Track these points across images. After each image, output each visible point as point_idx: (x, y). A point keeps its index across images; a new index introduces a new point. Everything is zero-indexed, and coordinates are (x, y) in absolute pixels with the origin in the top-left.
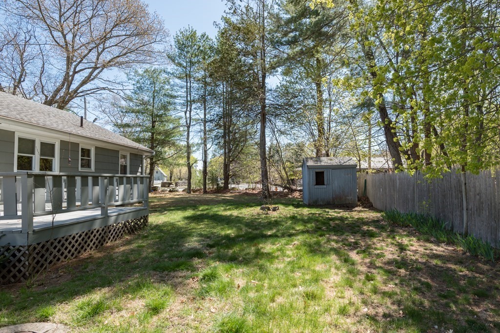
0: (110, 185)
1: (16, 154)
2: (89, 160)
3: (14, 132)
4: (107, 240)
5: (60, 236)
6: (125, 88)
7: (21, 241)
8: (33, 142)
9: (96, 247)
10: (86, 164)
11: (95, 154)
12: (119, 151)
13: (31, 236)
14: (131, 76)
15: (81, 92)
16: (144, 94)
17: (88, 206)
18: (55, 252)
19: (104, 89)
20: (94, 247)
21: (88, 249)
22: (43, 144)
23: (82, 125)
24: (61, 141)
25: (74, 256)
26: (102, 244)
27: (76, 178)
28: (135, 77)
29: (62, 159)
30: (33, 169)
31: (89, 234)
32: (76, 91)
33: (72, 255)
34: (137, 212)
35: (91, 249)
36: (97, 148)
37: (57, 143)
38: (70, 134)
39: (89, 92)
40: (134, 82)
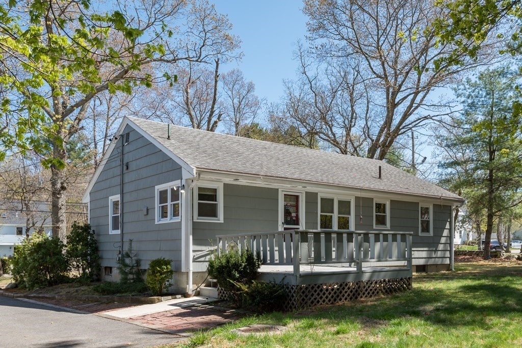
0: (364, 242)
1: (319, 213)
2: (384, 216)
3: (317, 193)
4: (361, 294)
5: (319, 282)
6: (453, 110)
7: (293, 282)
8: (332, 200)
9: (351, 298)
10: (381, 221)
11: (391, 209)
12: (418, 203)
13: (298, 278)
14: (460, 91)
15: (403, 128)
16: (478, 112)
17: (343, 260)
18: (315, 294)
19: (426, 118)
20: (348, 298)
21: (343, 299)
22: (340, 202)
23: (380, 177)
24: (356, 197)
25: (331, 302)
26: (356, 298)
27: (370, 235)
28: (465, 91)
29: (357, 216)
30: (333, 227)
31: (344, 285)
32: (398, 128)
33: (329, 301)
34: (396, 272)
35: (346, 299)
36: (392, 202)
37: (352, 199)
38: (360, 189)
39: (410, 126)
40: (463, 99)
